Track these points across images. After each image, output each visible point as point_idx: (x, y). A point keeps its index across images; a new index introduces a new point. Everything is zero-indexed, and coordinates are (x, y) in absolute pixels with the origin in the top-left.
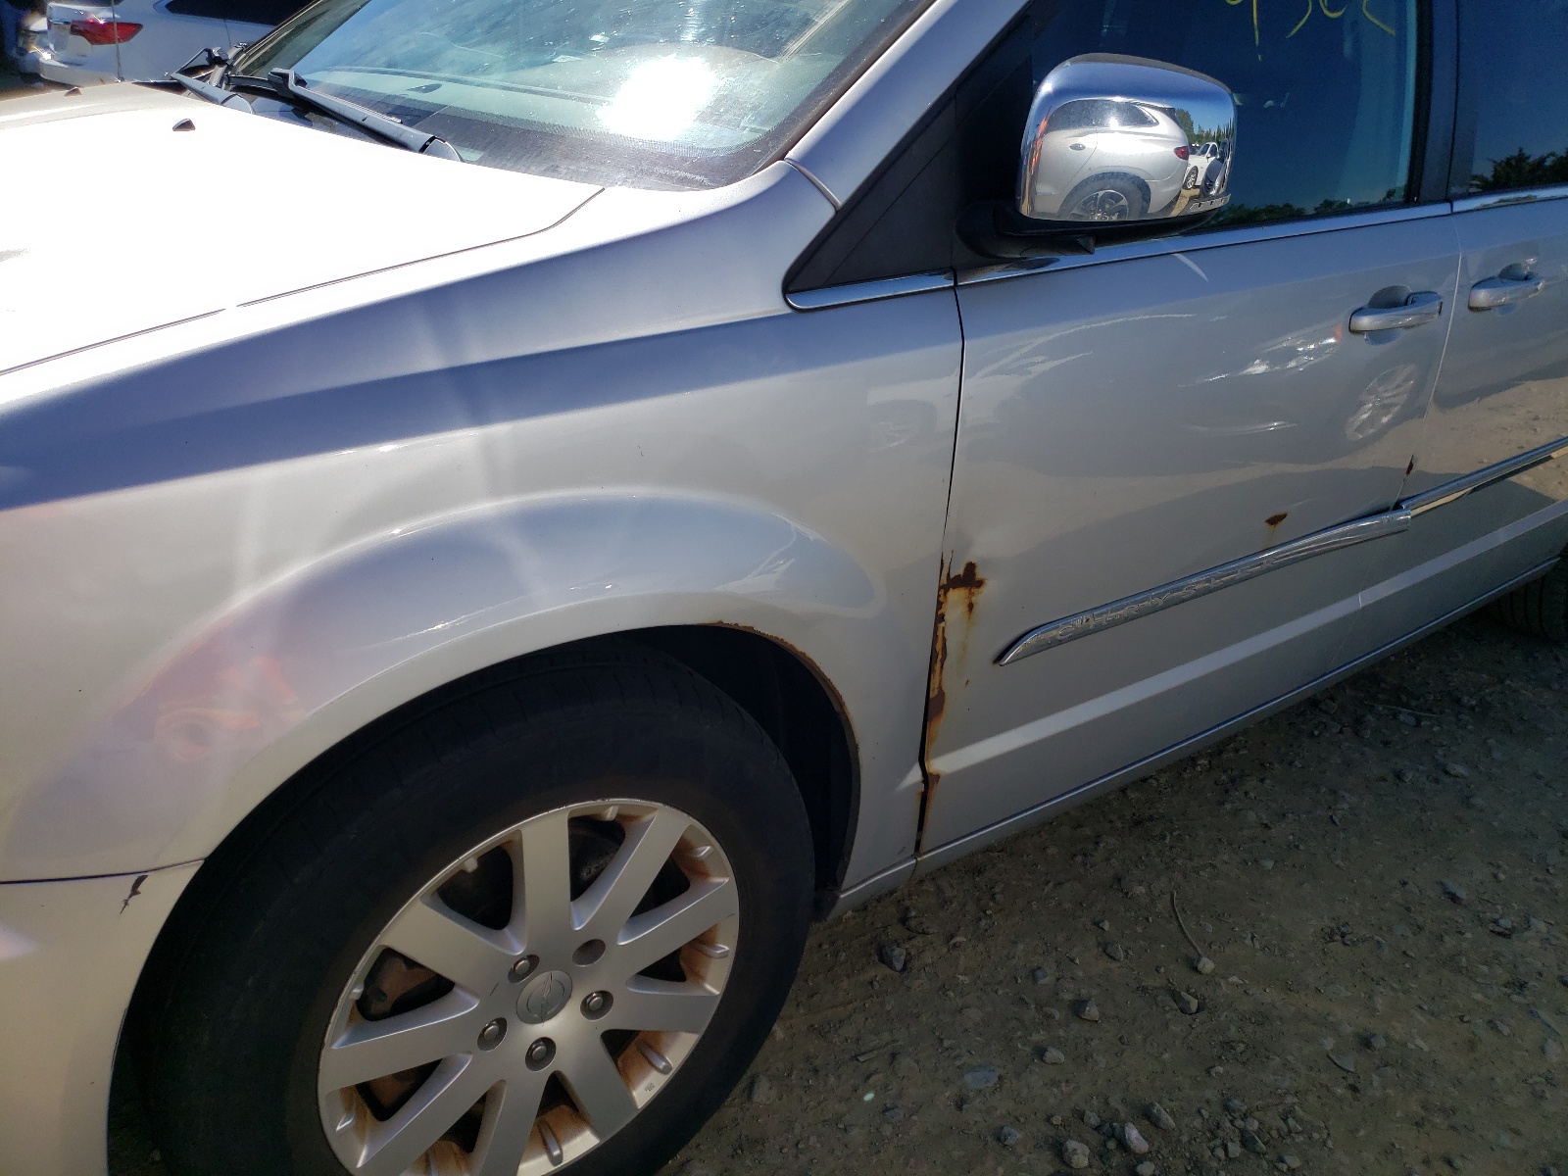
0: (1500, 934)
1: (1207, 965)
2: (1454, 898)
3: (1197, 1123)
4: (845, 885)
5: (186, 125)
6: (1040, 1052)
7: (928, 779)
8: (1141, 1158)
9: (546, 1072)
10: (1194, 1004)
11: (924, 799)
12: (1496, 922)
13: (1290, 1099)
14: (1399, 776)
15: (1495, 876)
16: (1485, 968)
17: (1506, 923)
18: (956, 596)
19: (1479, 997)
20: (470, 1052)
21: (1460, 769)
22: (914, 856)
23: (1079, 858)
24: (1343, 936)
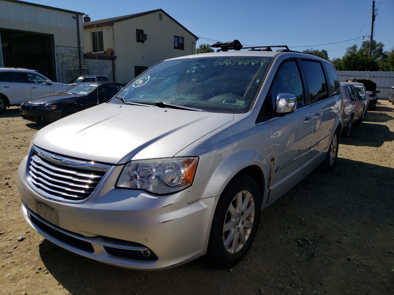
0: (338, 210)
1: (303, 220)
2: (331, 207)
3: (312, 236)
4: (262, 207)
5: (166, 111)
6: (287, 233)
7: (270, 190)
8: (308, 240)
9: (239, 233)
10: (304, 224)
11: (269, 193)
12: (337, 209)
13: (322, 232)
14: (315, 193)
15: (334, 204)
16: (339, 214)
17: (339, 209)
18: (272, 162)
19: (339, 217)
20: (234, 228)
21: (323, 191)
22: (267, 204)
23: (276, 211)
24: (318, 214)
